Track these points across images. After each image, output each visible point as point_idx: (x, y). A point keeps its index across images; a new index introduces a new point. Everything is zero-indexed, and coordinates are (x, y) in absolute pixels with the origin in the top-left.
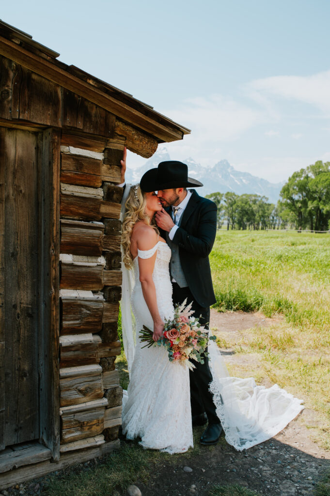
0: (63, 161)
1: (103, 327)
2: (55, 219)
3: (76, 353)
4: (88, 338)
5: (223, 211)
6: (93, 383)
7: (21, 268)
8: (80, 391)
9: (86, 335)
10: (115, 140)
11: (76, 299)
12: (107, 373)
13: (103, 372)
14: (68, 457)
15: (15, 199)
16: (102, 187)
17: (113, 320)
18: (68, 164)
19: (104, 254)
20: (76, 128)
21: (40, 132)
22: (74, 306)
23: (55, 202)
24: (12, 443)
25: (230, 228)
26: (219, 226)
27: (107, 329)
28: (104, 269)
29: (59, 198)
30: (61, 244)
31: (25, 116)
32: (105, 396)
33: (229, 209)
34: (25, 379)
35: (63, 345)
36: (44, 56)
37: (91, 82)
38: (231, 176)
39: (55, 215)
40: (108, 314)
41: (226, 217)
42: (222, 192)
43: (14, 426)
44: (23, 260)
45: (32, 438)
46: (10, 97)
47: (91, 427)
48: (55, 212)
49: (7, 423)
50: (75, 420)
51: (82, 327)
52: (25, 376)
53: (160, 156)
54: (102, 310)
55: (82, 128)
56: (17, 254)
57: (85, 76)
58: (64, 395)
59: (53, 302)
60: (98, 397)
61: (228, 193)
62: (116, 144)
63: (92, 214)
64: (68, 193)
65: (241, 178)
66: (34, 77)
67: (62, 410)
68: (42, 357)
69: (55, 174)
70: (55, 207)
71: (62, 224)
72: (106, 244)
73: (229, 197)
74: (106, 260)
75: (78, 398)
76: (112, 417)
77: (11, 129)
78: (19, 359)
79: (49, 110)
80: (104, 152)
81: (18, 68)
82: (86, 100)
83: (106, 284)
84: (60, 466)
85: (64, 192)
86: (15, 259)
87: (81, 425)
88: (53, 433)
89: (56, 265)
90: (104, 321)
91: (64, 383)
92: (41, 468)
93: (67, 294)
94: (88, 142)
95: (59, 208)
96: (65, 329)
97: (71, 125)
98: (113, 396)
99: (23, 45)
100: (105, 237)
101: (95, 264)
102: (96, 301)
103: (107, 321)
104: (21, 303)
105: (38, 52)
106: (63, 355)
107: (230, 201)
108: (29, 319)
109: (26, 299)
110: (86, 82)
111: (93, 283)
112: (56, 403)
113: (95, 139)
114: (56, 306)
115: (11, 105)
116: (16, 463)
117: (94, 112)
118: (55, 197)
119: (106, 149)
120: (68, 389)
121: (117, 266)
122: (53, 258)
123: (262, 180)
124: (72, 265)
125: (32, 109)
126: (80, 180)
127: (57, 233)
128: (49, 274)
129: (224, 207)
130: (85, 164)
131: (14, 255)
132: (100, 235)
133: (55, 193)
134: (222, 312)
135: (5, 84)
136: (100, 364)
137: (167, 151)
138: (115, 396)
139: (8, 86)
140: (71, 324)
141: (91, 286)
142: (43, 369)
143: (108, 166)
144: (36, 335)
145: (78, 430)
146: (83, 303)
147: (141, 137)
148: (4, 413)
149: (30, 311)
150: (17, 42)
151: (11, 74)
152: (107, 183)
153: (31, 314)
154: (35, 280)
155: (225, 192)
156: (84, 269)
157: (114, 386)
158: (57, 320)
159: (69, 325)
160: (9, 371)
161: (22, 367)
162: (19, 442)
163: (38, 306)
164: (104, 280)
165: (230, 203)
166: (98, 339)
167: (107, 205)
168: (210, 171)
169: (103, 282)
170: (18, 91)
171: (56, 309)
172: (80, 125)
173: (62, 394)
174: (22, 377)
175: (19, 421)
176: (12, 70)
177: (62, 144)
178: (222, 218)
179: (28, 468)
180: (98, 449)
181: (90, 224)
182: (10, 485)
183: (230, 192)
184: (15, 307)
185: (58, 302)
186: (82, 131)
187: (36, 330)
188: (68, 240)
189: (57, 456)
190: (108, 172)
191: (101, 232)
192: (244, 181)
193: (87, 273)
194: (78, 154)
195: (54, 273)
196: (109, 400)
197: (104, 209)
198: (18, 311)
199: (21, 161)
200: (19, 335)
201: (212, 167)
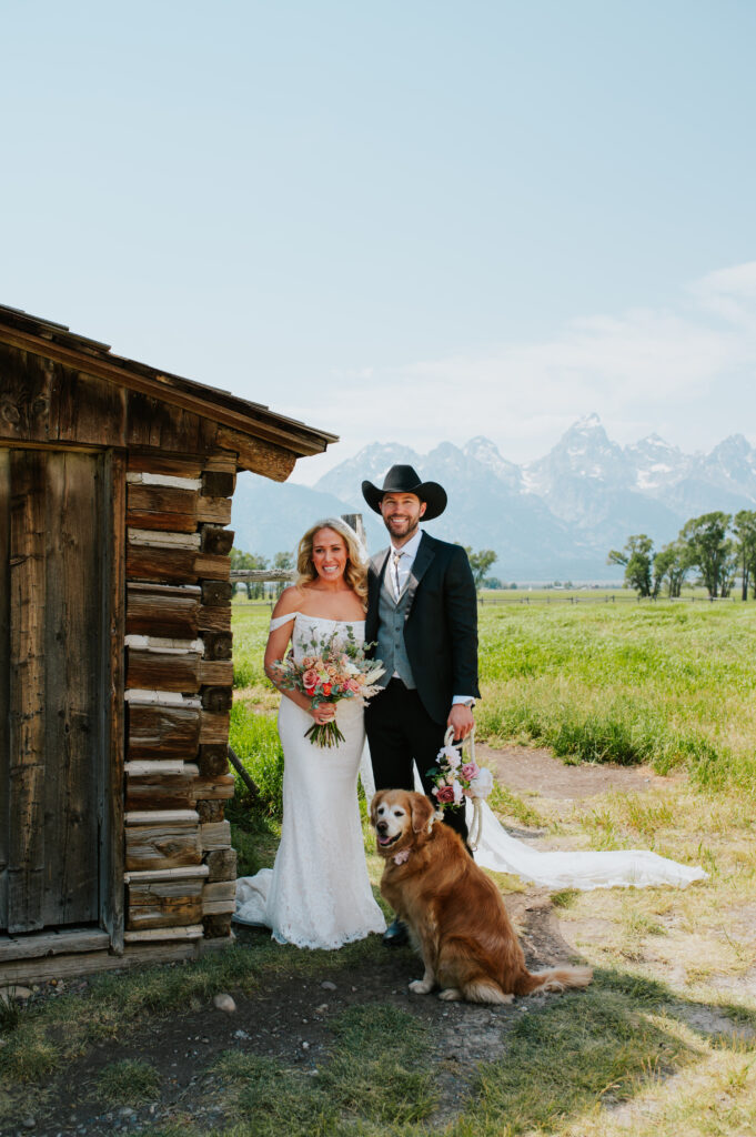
0: (130, 495)
1: (200, 751)
2: (117, 582)
3: (154, 788)
4: (176, 766)
5: (733, 556)
6: (182, 837)
7: (72, 656)
8: (160, 849)
9: (173, 762)
10: (219, 459)
11: (153, 705)
12: (208, 824)
13: (200, 822)
14: (138, 950)
15: (63, 555)
16: (198, 531)
17: (218, 741)
18: (139, 500)
19: (201, 635)
20: (149, 446)
21: (99, 454)
22: (148, 715)
23: (117, 558)
24: (55, 922)
25: (749, 596)
26: (723, 591)
27: (208, 754)
28: (203, 658)
29: (123, 550)
30: (127, 619)
31: (68, 435)
32: (204, 862)
33: (746, 550)
34: (76, 825)
35: (131, 774)
36: (88, 350)
37: (163, 379)
38: (754, 471)
39: (117, 577)
40: (210, 730)
41: (740, 569)
42: (726, 513)
43: (58, 897)
44: (75, 645)
45: (87, 919)
46: (47, 410)
47: (178, 907)
48: (117, 572)
49: (47, 890)
50: (152, 894)
51: (162, 748)
52: (77, 821)
53: (583, 433)
54: (198, 724)
55: (158, 445)
56: (66, 635)
57: (152, 373)
58: (132, 851)
59: (113, 708)
60: (191, 861)
61: (743, 512)
62: (220, 464)
63: (181, 574)
64: (139, 543)
66: (83, 377)
67: (128, 877)
68: (102, 792)
69: (117, 516)
70: (117, 565)
71: (128, 590)
72: (205, 620)
73: (746, 524)
74: (205, 645)
75: (156, 859)
76: (215, 898)
77: (56, 453)
78: (68, 794)
79: (106, 423)
80: (201, 477)
81: (58, 369)
82: (165, 403)
83: (205, 683)
84: (125, 961)
85: (133, 542)
86: (63, 643)
87: (160, 902)
88: (113, 909)
89: (119, 651)
90: (202, 741)
91: (131, 833)
92: (93, 961)
93: (137, 696)
94: (171, 464)
95: (123, 567)
96: (134, 749)
97: (140, 442)
98: (219, 863)
99: (57, 340)
100: (202, 609)
101: (187, 651)
102: (186, 709)
103: (209, 742)
104: (71, 709)
105: (79, 348)
106: (132, 789)
107: (747, 531)
108: (83, 734)
109: (79, 703)
110: (155, 380)
111: (181, 680)
112: (117, 862)
113: (183, 458)
114: (119, 714)
115: (48, 421)
116: (54, 947)
117: (179, 419)
118: (117, 550)
119: (203, 473)
120: (139, 843)
121: (224, 655)
122: (114, 641)
124: (146, 652)
125: (79, 423)
126: (159, 523)
127: (120, 603)
128: (109, 666)
129: (735, 547)
130: (166, 498)
131: (61, 637)
132: (194, 605)
133: (119, 544)
134: (573, 764)
135: (40, 392)
136: (197, 809)
137: (598, 421)
138: (223, 864)
139: (43, 395)
140: (146, 743)
141: (178, 684)
142: (102, 811)
143: (209, 499)
144: (94, 758)
145: (154, 911)
146: (163, 710)
147: (264, 451)
148: (42, 874)
149: (85, 722)
150: (47, 337)
151: (49, 377)
152: (209, 526)
153: (87, 726)
154: (94, 675)
155: (735, 512)
156: (166, 659)
157: (220, 846)
158: (120, 734)
159: (140, 743)
160: (51, 811)
161: (72, 807)
162: (66, 922)
163: (97, 713)
164: (201, 675)
165: (747, 538)
166: (193, 769)
167: (206, 558)
168: (702, 462)
169: (198, 679)
170: (57, 400)
171: (118, 718)
172: (155, 441)
173: (128, 848)
174: (72, 822)
175: (67, 890)
176: (51, 371)
177: (128, 470)
178: (731, 573)
179: (73, 957)
180: (191, 946)
181: (180, 589)
182: (43, 979)
183: (747, 509)
184: (62, 714)
185: (122, 707)
186: (159, 449)
187: (95, 751)
188: (139, 613)
189: (118, 946)
190: (209, 508)
191: (195, 602)
193: (171, 666)
194: (155, 483)
195: (117, 662)
196: (211, 869)
197: (201, 566)
198: (67, 721)
199: (73, 497)
200: (68, 758)
201: (707, 454)
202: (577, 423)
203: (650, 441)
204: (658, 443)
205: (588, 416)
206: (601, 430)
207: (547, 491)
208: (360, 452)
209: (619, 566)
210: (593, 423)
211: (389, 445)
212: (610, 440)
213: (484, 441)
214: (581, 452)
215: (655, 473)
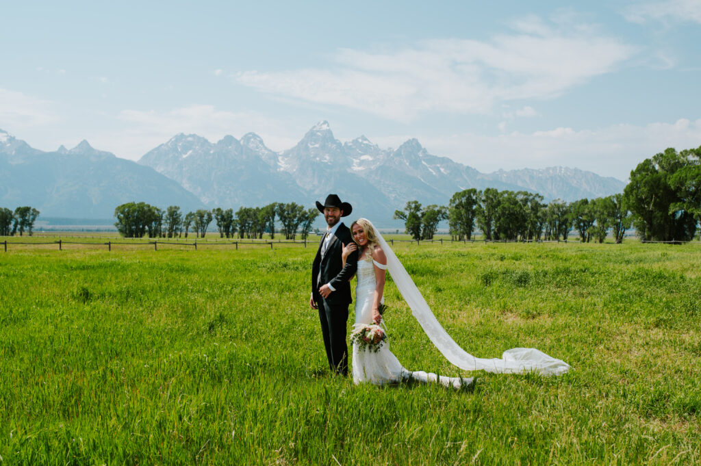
38: (423, 162)
53: (319, 134)
65: (438, 165)
123: (468, 167)
137: (328, 126)
168: (392, 155)
192: (442, 170)
201: (395, 150)
202: (314, 127)
203: (360, 140)
204: (365, 142)
205: (322, 122)
206: (330, 132)
207: (295, 170)
208: (171, 139)
209: (401, 220)
210: (325, 127)
211: (190, 136)
212: (336, 138)
213: (255, 136)
214: (317, 146)
215: (363, 161)
